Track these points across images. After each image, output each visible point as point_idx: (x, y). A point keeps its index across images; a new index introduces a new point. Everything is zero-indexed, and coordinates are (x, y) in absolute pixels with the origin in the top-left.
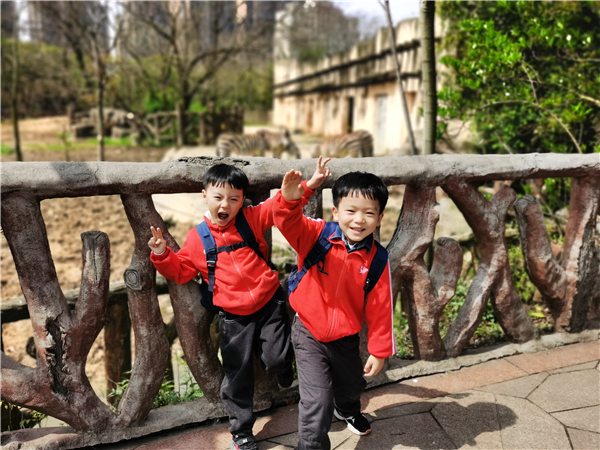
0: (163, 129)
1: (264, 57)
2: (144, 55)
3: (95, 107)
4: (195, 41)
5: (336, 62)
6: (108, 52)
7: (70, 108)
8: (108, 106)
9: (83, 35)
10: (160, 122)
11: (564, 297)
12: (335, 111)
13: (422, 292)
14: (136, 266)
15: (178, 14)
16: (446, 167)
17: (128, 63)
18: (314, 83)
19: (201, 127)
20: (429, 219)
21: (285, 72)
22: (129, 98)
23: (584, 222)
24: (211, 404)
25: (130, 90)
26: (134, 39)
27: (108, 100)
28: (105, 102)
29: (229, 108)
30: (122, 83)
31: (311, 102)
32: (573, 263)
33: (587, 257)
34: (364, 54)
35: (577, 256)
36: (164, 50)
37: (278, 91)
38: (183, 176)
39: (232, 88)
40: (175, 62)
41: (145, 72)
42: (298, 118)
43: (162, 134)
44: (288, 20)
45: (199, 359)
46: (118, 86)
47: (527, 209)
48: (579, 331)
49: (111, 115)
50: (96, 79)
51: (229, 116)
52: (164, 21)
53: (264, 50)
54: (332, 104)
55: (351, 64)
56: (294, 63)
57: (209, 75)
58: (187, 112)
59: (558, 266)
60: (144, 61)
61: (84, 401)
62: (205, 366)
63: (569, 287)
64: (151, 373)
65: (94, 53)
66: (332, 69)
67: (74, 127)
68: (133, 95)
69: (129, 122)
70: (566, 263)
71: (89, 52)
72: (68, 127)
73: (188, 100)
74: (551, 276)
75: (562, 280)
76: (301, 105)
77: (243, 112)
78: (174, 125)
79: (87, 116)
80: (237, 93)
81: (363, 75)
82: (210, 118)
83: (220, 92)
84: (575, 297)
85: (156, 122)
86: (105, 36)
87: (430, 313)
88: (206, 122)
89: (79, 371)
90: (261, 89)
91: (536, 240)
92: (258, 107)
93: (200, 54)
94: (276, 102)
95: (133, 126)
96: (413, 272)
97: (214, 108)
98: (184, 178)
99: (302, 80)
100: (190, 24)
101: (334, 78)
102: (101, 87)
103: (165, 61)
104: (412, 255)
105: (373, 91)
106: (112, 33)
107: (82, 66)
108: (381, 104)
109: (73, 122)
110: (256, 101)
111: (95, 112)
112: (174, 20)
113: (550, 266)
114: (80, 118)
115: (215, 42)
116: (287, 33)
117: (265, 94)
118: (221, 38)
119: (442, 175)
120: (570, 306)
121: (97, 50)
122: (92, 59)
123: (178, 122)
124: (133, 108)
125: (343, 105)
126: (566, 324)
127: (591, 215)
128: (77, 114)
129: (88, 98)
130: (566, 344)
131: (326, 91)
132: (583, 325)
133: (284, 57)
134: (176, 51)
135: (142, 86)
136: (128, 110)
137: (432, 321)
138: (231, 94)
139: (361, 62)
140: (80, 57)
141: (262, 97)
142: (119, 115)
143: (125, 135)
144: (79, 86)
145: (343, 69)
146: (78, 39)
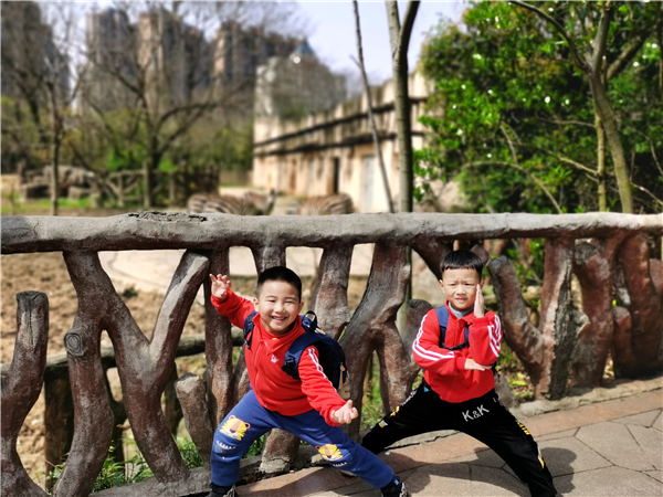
0: (128, 190)
1: (243, 114)
2: (108, 109)
3: (49, 164)
4: (166, 96)
5: (320, 120)
6: (67, 104)
7: (20, 166)
8: (65, 163)
9: (39, 86)
10: (125, 182)
11: (542, 362)
12: (320, 172)
13: (393, 357)
14: (78, 329)
15: (147, 66)
16: (416, 226)
17: (90, 116)
18: (297, 142)
19: (171, 187)
20: (399, 279)
21: (265, 130)
22: (90, 155)
23: (559, 284)
24: (161, 484)
25: (91, 147)
26: (97, 92)
27: (65, 157)
28: (61, 159)
29: (204, 168)
30: (83, 139)
31: (294, 162)
32: (549, 326)
33: (563, 320)
34: (350, 113)
35: (553, 319)
36: (131, 104)
37: (258, 150)
38: (132, 232)
39: (207, 146)
40: (143, 117)
41: (108, 127)
42: (280, 179)
43: (126, 195)
44: (270, 76)
45: (147, 433)
46: (78, 141)
47: (500, 270)
48: (559, 399)
49: (68, 173)
50: (51, 134)
51: (203, 176)
52: (131, 72)
53: (242, 107)
54: (316, 164)
55: (337, 123)
56: (276, 121)
57: (182, 131)
58: (156, 171)
59: (534, 329)
60: (108, 115)
61: (14, 481)
62: (154, 440)
63: (546, 351)
64: (92, 449)
65: (50, 105)
66: (316, 128)
67: (25, 187)
68: (95, 152)
69: (89, 182)
70: (543, 326)
71: (44, 105)
72: (17, 186)
73: (156, 158)
74: (528, 340)
75: (539, 344)
76: (283, 165)
77: (218, 171)
78: (140, 184)
79: (41, 174)
80: (212, 151)
81: (348, 134)
82: (181, 178)
83: (193, 150)
84: (554, 362)
85: (120, 182)
86: (65, 87)
87: (402, 379)
88: (177, 182)
89: (9, 447)
90: (240, 148)
91: (511, 302)
92: (236, 167)
93: (172, 108)
94: (257, 163)
95: (94, 186)
96: (383, 336)
97: (186, 167)
98: (134, 234)
99: (284, 138)
100: (161, 77)
101: (318, 138)
102: (57, 142)
103: (133, 115)
104: (382, 317)
105: (359, 151)
106: (73, 84)
107: (37, 120)
108: (367, 165)
109: (24, 181)
110: (234, 161)
111: (49, 169)
112: (143, 72)
113: (526, 329)
114: (32, 177)
115: (189, 96)
116: (269, 89)
117: (245, 153)
118: (195, 93)
119: (411, 233)
120: (548, 371)
121: (54, 101)
122: (48, 111)
123: (145, 182)
124: (94, 166)
125: (328, 166)
126: (546, 390)
127: (566, 277)
128: (29, 173)
129: (42, 155)
130: (546, 412)
131: (310, 151)
132: (563, 392)
133: (265, 114)
134: (145, 105)
135: (106, 142)
136: (88, 168)
137: (405, 388)
138: (206, 152)
139: (347, 121)
140: (34, 109)
141: (241, 157)
142: (78, 173)
143: (84, 196)
144: (32, 141)
145: (328, 127)
146: (33, 90)
